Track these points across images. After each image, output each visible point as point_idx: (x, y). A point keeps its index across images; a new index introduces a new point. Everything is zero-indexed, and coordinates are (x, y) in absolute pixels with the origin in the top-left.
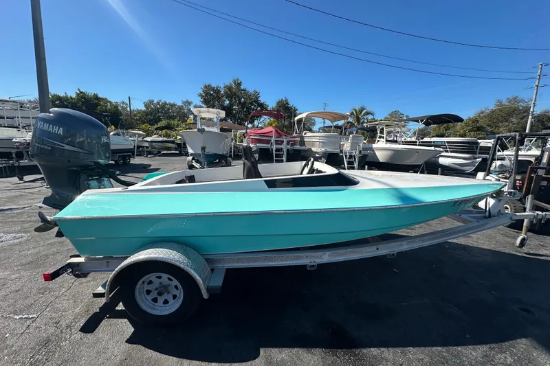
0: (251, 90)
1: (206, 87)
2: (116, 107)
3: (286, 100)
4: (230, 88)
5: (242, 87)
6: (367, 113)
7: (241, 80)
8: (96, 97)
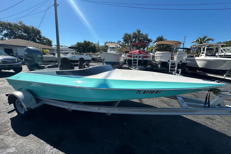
0: (144, 34)
1: (125, 34)
2: (95, 45)
3: (162, 37)
4: (135, 34)
5: (141, 33)
6: (209, 40)
7: (140, 30)
8: (89, 42)
